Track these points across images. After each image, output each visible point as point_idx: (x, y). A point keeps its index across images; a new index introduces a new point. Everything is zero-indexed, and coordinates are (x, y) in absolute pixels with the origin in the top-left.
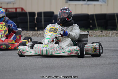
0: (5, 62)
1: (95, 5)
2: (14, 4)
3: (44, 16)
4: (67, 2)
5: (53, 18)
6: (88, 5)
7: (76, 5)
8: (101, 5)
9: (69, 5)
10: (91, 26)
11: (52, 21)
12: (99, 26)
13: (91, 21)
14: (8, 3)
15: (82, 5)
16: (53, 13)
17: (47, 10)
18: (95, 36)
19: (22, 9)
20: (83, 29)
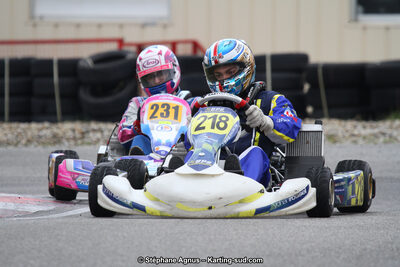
0: (124, 237)
2: (165, 26)
3: (273, 70)
4: (356, 20)
5: (304, 75)
7: (387, 28)
9: (365, 28)
11: (302, 88)
14: (144, 26)
16: (304, 58)
17: (286, 46)
19: (196, 46)
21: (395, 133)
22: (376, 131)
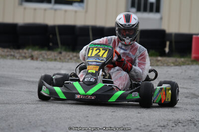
1: (66, 11)
6: (56, 10)
7: (35, 9)
8: (76, 12)
9: (25, 9)
10: (51, 44)
12: (63, 44)
13: (51, 36)
15: (45, 10)
18: (42, 60)
20: (37, 47)
21: (16, 55)
22: (8, 53)
